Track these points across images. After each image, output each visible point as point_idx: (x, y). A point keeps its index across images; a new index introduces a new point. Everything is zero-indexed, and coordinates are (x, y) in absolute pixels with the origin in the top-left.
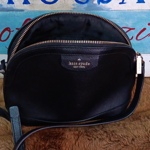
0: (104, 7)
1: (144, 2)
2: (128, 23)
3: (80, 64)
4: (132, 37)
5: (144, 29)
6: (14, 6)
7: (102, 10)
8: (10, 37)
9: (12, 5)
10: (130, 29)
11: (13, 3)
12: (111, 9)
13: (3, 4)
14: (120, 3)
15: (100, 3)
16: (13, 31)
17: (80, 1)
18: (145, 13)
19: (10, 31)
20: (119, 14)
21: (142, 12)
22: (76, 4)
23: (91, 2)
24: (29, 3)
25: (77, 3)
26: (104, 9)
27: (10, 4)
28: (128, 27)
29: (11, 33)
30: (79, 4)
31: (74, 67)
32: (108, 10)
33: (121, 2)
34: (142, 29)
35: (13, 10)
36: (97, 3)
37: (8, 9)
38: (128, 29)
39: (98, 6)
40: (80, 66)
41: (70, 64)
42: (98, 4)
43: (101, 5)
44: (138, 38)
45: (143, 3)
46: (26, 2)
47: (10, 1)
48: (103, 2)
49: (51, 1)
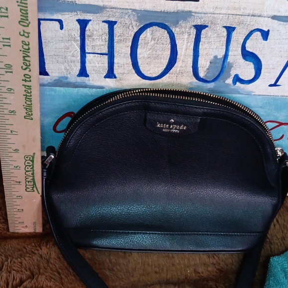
0: (243, 89)
2: (278, 115)
4: (281, 135)
6: (89, 80)
7: (239, 93)
9: (85, 78)
10: (281, 124)
11: (87, 76)
12: (254, 92)
13: (69, 76)
14: (271, 85)
15: (237, 83)
17: (202, 79)
20: (265, 101)
22: (196, 82)
23: (222, 81)
24: (115, 77)
26: (241, 92)
27: (82, 76)
28: (278, 121)
30: (201, 82)
32: (249, 94)
33: (273, 83)
35: (86, 86)
36: (232, 82)
38: (278, 124)
39: (233, 87)
42: (232, 85)
43: (238, 87)
46: (110, 74)
47: (83, 72)
48: (242, 81)
49: (154, 76)
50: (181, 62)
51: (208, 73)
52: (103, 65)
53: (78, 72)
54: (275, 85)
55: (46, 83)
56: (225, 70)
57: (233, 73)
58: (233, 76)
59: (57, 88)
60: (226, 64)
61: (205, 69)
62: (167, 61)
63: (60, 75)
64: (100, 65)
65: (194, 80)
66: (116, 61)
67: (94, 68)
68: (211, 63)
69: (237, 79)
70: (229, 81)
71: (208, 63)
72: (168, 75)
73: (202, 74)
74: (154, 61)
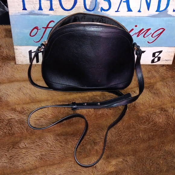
0: (105, 14)
1: (132, 11)
5: (133, 30)
6: (43, 12)
8: (37, 33)
11: (42, 10)
12: (110, 15)
13: (35, 10)
14: (116, 12)
15: (102, 11)
16: (40, 29)
17: (88, 10)
18: (133, 18)
19: (38, 29)
21: (131, 17)
23: (96, 10)
24: (53, 10)
27: (40, 10)
29: (39, 30)
33: (117, 10)
34: (131, 29)
35: (42, 15)
37: (38, 13)
42: (100, 12)
45: (131, 12)
46: (51, 9)
47: (40, 8)
48: (104, 10)
49: (69, 9)
50: (79, 2)
51: (90, 7)
52: (48, 5)
53: (38, 8)
54: (117, 11)
55: (26, 13)
56: (97, 5)
57: (100, 6)
58: (100, 8)
59: (31, 16)
60: (97, 2)
61: (89, 5)
62: (73, 2)
63: (32, 10)
64: (47, 5)
65: (85, 10)
66: (53, 3)
67: (45, 6)
68: (91, 2)
69: (102, 9)
70: (99, 10)
71: (90, 3)
72: (74, 8)
73: (88, 8)
74: (68, 2)
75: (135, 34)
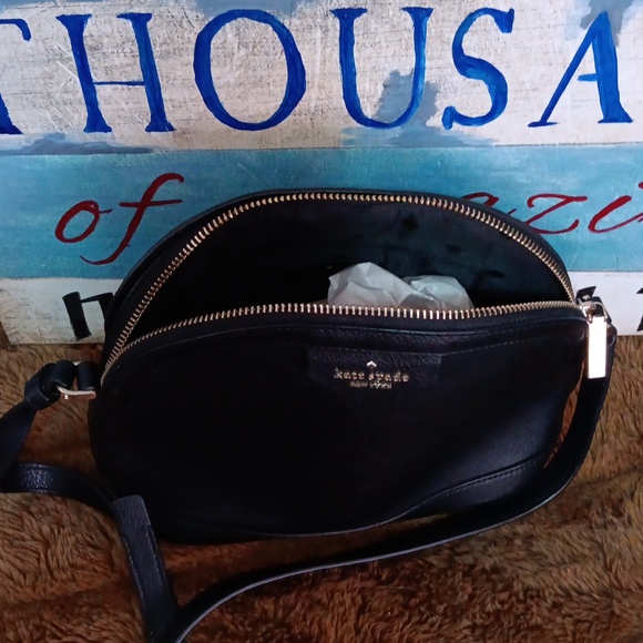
0: (469, 136)
1: (629, 120)
2: (559, 183)
3: (375, 377)
4: (572, 222)
5: (624, 200)
6: (114, 137)
7: (461, 144)
8: (97, 228)
9: (103, 134)
10: (569, 200)
11: (107, 129)
12: (497, 141)
13: (66, 132)
14: (533, 125)
15: (455, 124)
16: (108, 212)
17: (372, 120)
18: (631, 151)
19: (96, 212)
20: (525, 157)
21: (620, 148)
22: (359, 129)
23: (417, 123)
24: (172, 129)
25: (359, 125)
26: (466, 143)
27: (95, 131)
28: (561, 194)
29: (102, 216)
30: (369, 128)
31: (353, 384)
32: (485, 145)
33: (538, 119)
34: (616, 198)
35: (109, 150)
36: (441, 123)
37: (86, 146)
38: (561, 200)
39: (444, 132)
40: (373, 381)
41: (339, 375)
42: (443, 128)
43: (457, 132)
44: (599, 226)
45: (626, 124)
46: (159, 122)
47: (96, 122)
48: (465, 120)
49: (259, 120)
50: (316, 89)
51: (382, 107)
52: (138, 106)
53: (85, 124)
54: (543, 122)
55: (20, 148)
56: (423, 100)
57: (442, 104)
58: (442, 111)
59: (46, 157)
60: (420, 86)
61: (375, 100)
62: (284, 88)
63: (47, 132)
64: (131, 105)
65: (354, 124)
66: (165, 96)
67: (120, 113)
68: (385, 86)
69: (452, 116)
70: (436, 121)
71: (380, 88)
72: (290, 117)
73: (369, 111)
74: (253, 91)
75: (637, 217)
